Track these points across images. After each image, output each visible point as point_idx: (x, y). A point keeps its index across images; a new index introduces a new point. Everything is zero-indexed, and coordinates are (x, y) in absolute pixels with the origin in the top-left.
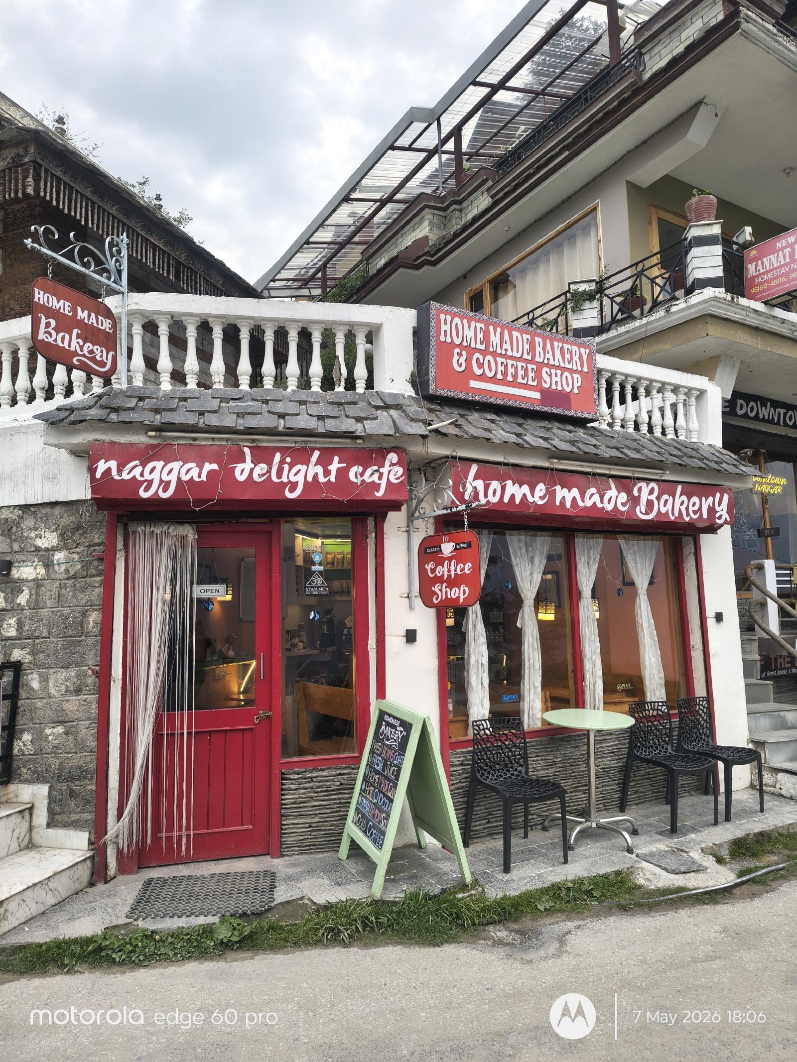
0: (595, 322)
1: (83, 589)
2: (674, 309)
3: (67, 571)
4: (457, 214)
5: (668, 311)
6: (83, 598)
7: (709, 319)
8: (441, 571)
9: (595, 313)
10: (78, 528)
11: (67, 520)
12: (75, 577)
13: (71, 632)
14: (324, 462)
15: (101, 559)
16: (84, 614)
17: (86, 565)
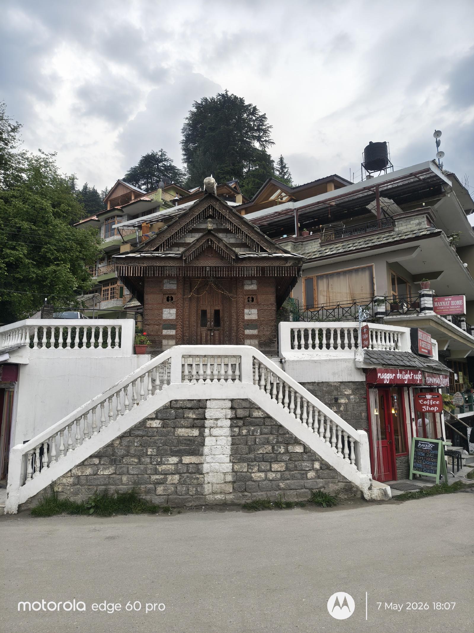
0: (384, 310)
1: (359, 406)
2: (420, 315)
3: (355, 401)
4: (301, 246)
5: (418, 316)
6: (360, 409)
7: (430, 320)
8: (425, 402)
9: (384, 307)
10: (357, 389)
11: (353, 387)
12: (357, 403)
13: (358, 418)
14: (410, 374)
15: (365, 398)
16: (361, 413)
17: (360, 400)
